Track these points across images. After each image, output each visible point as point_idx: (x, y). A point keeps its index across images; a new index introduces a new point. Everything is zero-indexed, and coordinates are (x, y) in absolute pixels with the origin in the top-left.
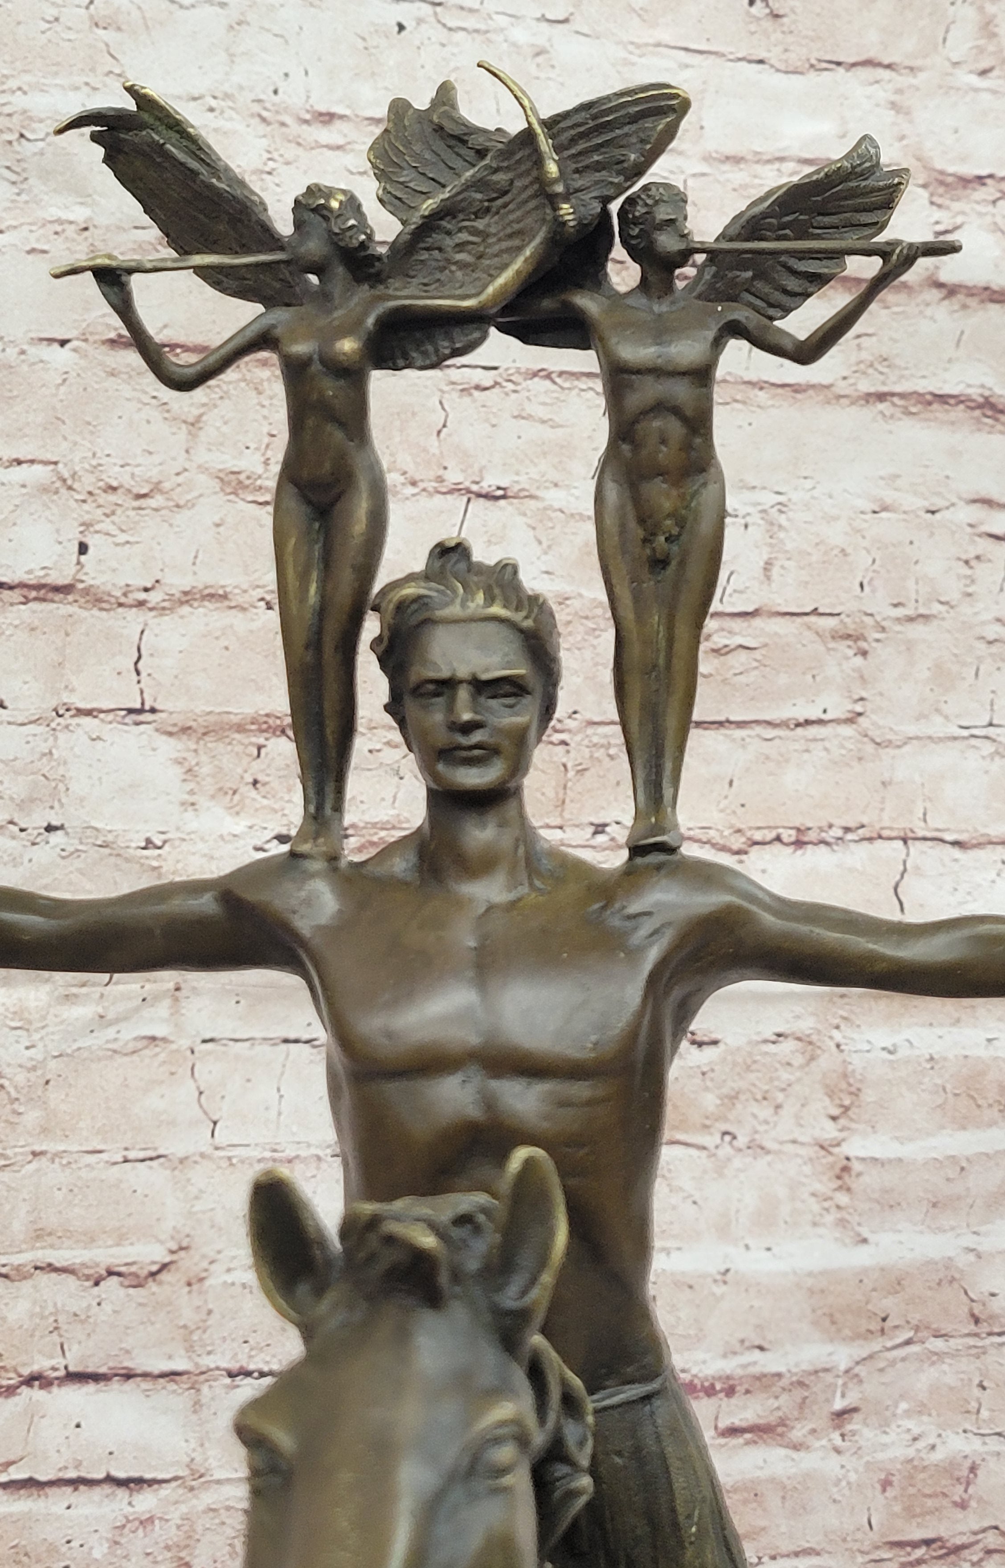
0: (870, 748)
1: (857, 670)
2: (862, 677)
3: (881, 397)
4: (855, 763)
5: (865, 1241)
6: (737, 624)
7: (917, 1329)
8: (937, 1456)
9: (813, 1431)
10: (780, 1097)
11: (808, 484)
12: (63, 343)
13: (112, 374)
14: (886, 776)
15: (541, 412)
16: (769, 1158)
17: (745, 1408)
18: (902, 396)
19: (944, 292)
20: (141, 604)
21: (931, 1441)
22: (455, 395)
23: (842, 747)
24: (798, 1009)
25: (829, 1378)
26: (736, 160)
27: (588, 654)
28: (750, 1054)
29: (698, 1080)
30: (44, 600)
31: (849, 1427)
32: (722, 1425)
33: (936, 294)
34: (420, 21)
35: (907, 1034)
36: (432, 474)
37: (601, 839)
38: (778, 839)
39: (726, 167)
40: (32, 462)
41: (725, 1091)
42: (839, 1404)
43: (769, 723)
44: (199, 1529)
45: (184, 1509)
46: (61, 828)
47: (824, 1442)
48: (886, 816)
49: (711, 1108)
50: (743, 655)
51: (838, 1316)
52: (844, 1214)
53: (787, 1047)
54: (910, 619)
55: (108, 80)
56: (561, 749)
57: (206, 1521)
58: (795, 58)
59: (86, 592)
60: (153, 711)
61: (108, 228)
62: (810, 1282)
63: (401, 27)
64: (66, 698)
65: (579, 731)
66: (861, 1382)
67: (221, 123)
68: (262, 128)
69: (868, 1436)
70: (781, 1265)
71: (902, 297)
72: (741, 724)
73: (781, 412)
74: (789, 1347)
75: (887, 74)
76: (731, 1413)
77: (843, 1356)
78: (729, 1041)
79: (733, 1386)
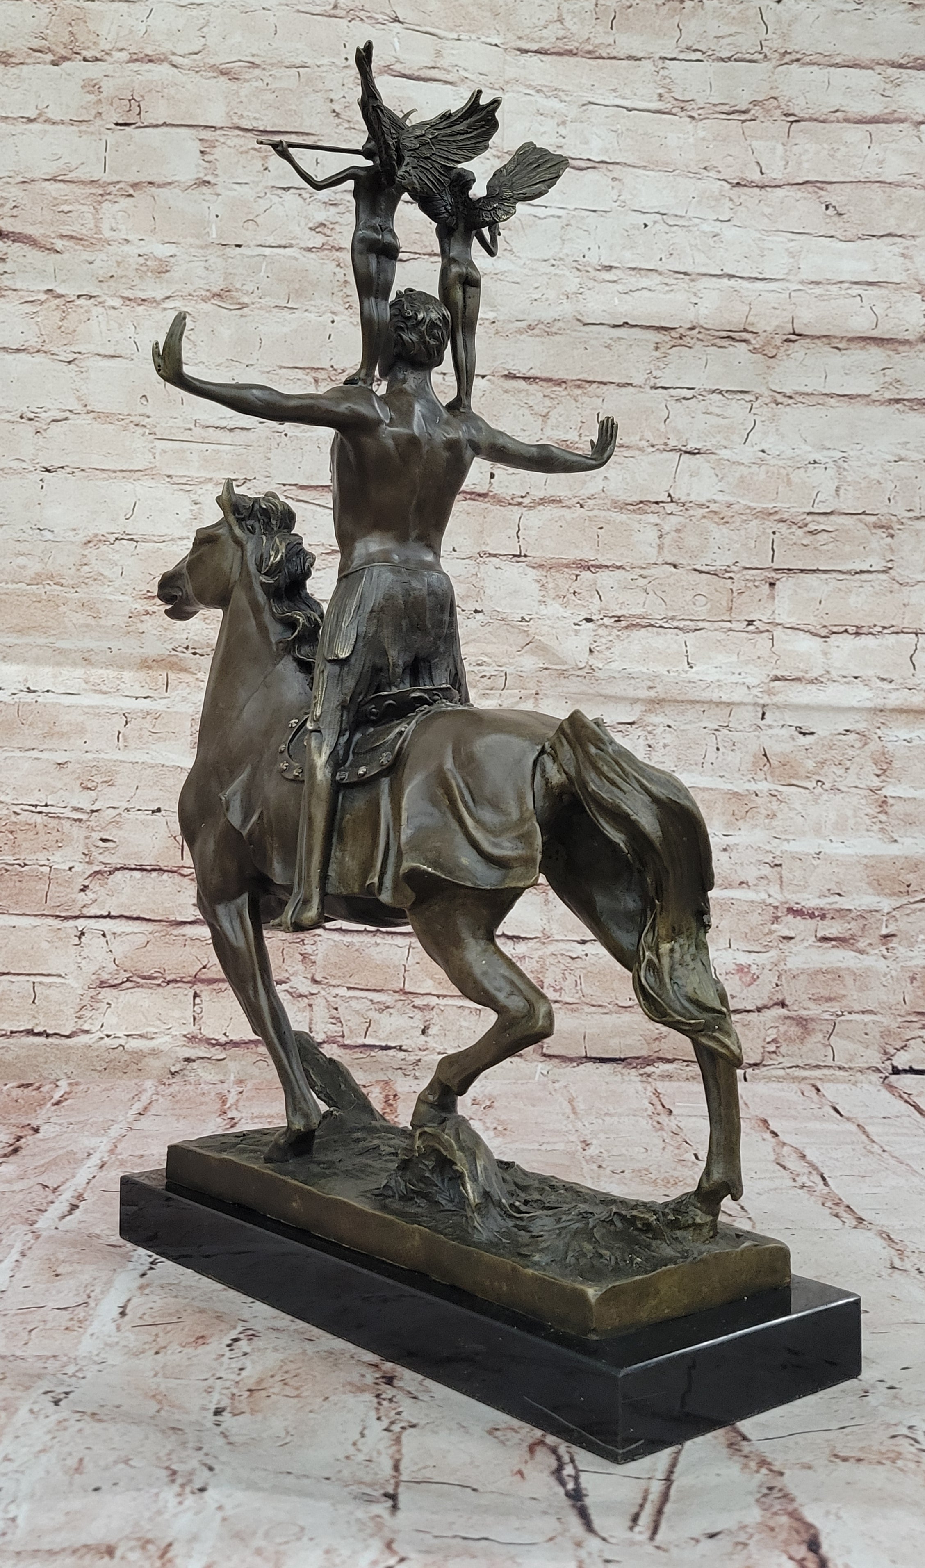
0: (897, 586)
1: (889, 545)
2: (891, 549)
3: (898, 401)
4: (888, 594)
5: (896, 841)
6: (821, 519)
9: (870, 944)
10: (848, 763)
11: (859, 447)
13: (506, 392)
14: (906, 601)
15: (718, 411)
16: (842, 795)
17: (831, 927)
18: (909, 400)
20: (520, 504)
22: (673, 402)
23: (881, 585)
24: (857, 718)
25: (878, 915)
26: (818, 283)
27: (743, 532)
28: (831, 740)
29: (803, 753)
30: (474, 500)
31: (891, 945)
32: (819, 935)
34: (655, 222)
35: (918, 733)
36: (662, 442)
37: (751, 628)
38: (846, 631)
39: (812, 286)
41: (818, 759)
42: (884, 931)
43: (840, 572)
45: (540, 953)
46: (481, 611)
47: (877, 951)
48: (906, 621)
49: (811, 768)
50: (825, 535)
51: (881, 881)
52: (883, 826)
53: (852, 737)
54: (917, 518)
55: (505, 253)
56: (730, 581)
57: (551, 960)
58: (849, 234)
59: (494, 497)
60: (525, 556)
61: (504, 321)
62: (866, 861)
63: (646, 226)
64: (484, 548)
65: (739, 572)
66: (897, 920)
67: (558, 271)
68: (578, 273)
69: (902, 951)
70: (850, 851)
71: (907, 348)
72: (825, 571)
73: (844, 409)
74: (855, 896)
75: (899, 240)
76: (823, 929)
77: (886, 904)
78: (820, 733)
79: (824, 914)
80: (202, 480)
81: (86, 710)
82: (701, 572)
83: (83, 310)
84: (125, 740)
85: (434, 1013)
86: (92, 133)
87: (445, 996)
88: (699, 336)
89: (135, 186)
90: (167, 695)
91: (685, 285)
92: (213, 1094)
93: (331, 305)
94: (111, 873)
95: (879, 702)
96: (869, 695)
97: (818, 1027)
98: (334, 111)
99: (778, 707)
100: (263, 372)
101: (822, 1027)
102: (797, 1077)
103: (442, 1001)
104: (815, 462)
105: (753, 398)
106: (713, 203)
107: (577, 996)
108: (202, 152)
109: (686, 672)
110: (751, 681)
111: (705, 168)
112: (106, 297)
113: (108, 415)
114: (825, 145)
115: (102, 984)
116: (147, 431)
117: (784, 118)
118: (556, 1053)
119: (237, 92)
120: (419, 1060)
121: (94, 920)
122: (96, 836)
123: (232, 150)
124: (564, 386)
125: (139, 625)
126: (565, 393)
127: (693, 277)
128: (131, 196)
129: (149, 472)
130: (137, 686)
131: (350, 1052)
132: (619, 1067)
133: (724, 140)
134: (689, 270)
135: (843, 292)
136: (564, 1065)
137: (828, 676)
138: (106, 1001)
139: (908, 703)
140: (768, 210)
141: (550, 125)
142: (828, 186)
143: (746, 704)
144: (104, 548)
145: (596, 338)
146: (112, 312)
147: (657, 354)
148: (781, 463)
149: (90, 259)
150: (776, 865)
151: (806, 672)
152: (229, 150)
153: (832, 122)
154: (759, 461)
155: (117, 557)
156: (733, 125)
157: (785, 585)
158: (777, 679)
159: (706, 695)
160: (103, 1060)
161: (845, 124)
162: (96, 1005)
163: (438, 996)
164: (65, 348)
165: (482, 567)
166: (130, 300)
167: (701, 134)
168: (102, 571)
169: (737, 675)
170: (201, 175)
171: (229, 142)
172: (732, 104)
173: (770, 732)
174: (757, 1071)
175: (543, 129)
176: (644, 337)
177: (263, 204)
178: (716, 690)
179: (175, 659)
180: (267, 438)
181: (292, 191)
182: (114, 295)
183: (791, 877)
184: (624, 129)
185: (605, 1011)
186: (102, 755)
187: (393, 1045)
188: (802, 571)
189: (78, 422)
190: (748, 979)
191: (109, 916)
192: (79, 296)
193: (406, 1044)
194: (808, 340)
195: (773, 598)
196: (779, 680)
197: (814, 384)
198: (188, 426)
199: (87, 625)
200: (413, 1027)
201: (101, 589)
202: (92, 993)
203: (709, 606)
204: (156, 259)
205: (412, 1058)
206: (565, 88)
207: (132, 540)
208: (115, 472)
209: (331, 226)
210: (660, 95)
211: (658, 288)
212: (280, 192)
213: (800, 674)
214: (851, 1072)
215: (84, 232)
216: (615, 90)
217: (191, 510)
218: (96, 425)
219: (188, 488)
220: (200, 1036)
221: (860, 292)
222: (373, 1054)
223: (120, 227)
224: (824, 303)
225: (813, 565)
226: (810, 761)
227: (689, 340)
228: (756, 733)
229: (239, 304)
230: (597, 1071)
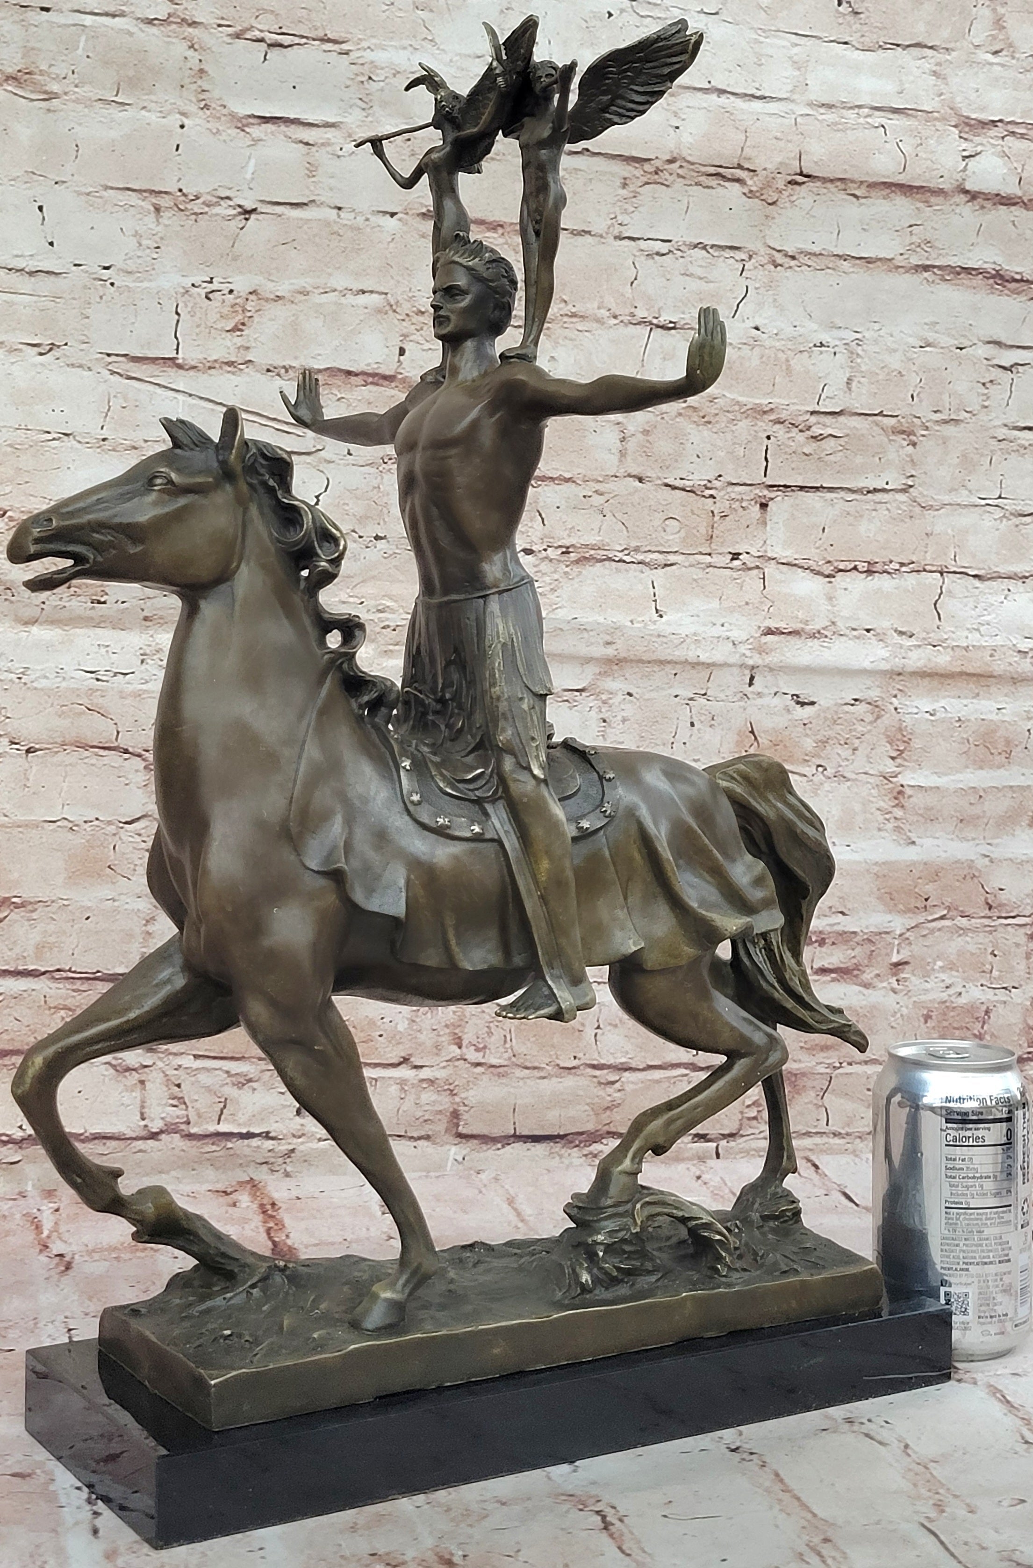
0: (918, 509)
1: (910, 456)
2: (912, 461)
3: (926, 268)
4: (907, 520)
5: (913, 843)
6: (828, 420)
7: (949, 908)
8: (962, 1001)
9: (878, 975)
10: (857, 742)
11: (877, 327)
12: (393, 215)
14: (929, 530)
15: (699, 272)
16: (849, 784)
17: (832, 955)
18: (939, 267)
19: (969, 196)
21: (959, 989)
22: (643, 258)
23: (900, 508)
24: (869, 683)
25: (888, 938)
26: (830, 106)
27: (729, 436)
28: (836, 712)
29: (800, 729)
30: (377, 384)
31: (902, 975)
32: (820, 966)
33: (963, 198)
34: (622, 11)
35: (943, 703)
36: (627, 312)
37: (736, 563)
38: (855, 568)
39: (822, 110)
40: (372, 292)
41: (819, 737)
42: (895, 959)
43: (849, 490)
44: (468, 1014)
46: (385, 538)
47: (885, 984)
48: (928, 556)
49: (810, 749)
50: (832, 442)
51: (895, 894)
52: (899, 823)
53: (861, 708)
54: (946, 422)
56: (711, 500)
58: (869, 41)
59: (404, 380)
62: (876, 869)
63: (610, 15)
65: (722, 489)
66: (910, 944)
69: (915, 981)
70: (856, 857)
71: (940, 199)
72: (831, 489)
73: (859, 276)
74: (861, 913)
75: (930, 52)
76: (822, 958)
77: (898, 923)
78: (822, 703)
79: (823, 939)
82: (674, 488)
88: (680, 171)
92: (18, 1216)
93: (179, 102)
95: (897, 663)
96: (884, 653)
97: (810, 1084)
99: (771, 670)
100: (79, 194)
101: (815, 1083)
105: (744, 256)
107: (506, 1055)
109: (655, 622)
110: (736, 634)
118: (475, 1132)
120: (293, 1151)
124: (500, 231)
126: (501, 241)
131: (199, 1144)
132: (557, 1147)
135: (862, 120)
136: (485, 1147)
137: (832, 628)
139: (933, 665)
143: (730, 666)
147: (624, 192)
148: (777, 344)
151: (806, 623)
154: (752, 342)
157: (780, 505)
158: (769, 632)
159: (679, 654)
165: (386, 477)
169: (718, 626)
173: (759, 701)
174: (732, 1144)
176: (607, 169)
178: (693, 647)
180: (85, 287)
185: (542, 1074)
187: (257, 1132)
188: (802, 488)
193: (274, 1128)
194: (819, 184)
195: (765, 523)
196: (773, 633)
197: (824, 242)
200: (284, 1106)
203: (683, 532)
205: (284, 1147)
213: (798, 626)
214: (848, 1139)
221: (884, 121)
222: (229, 1145)
224: (839, 134)
225: (816, 481)
226: (809, 740)
227: (667, 175)
228: (742, 704)
229: (46, 92)
230: (529, 1153)
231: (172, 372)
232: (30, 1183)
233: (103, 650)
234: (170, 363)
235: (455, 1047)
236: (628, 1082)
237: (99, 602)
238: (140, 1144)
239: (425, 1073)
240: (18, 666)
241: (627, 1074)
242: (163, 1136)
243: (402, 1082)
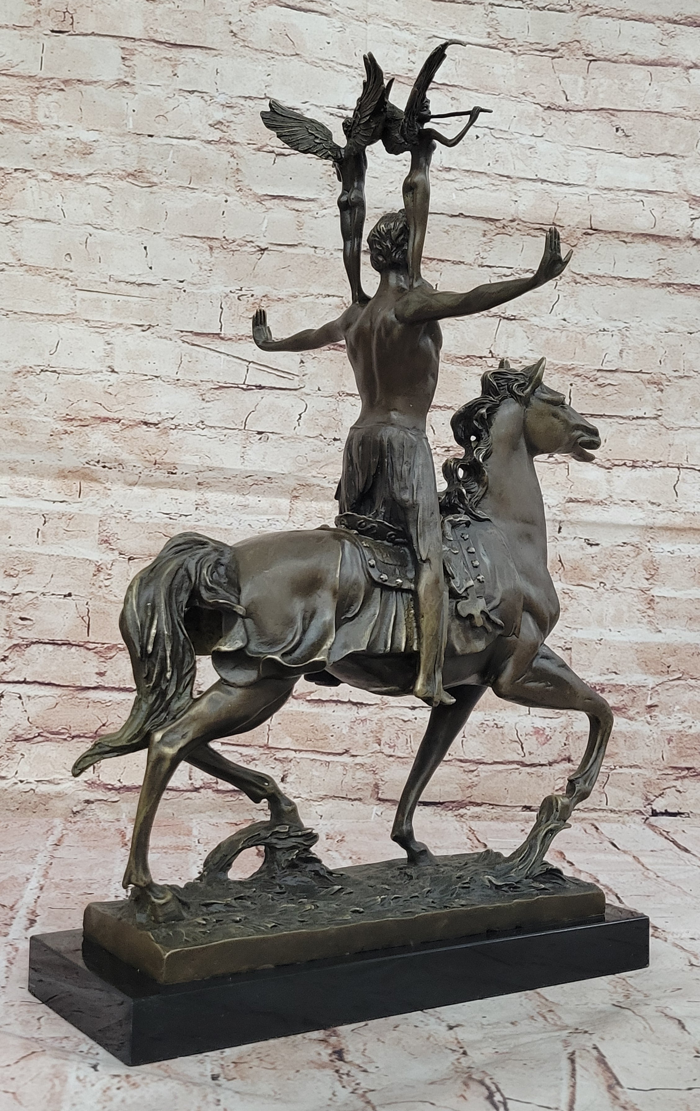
0: (664, 430)
1: (659, 397)
2: (661, 400)
3: (669, 285)
4: (658, 436)
5: (660, 631)
6: (608, 375)
7: (683, 673)
8: (692, 731)
9: (638, 713)
10: (625, 569)
11: (638, 319)
14: (671, 442)
16: (620, 594)
18: (677, 285)
19: (695, 242)
21: (690, 724)
23: (652, 429)
24: (633, 533)
25: (644, 690)
26: (610, 190)
28: (612, 550)
29: (590, 560)
31: (654, 714)
33: (691, 243)
34: (485, 135)
35: (679, 546)
37: (551, 459)
38: (625, 464)
39: (605, 192)
40: (334, 296)
41: (601, 565)
42: (649, 703)
43: (621, 417)
44: (385, 725)
45: (378, 716)
46: (339, 440)
47: (643, 718)
48: (670, 458)
49: (596, 572)
50: (611, 388)
51: (648, 662)
52: (650, 619)
53: (628, 548)
54: (681, 377)
57: (387, 722)
58: (634, 153)
62: (636, 646)
63: (477, 137)
64: (343, 389)
66: (659, 694)
69: (662, 718)
70: (624, 639)
71: (677, 244)
72: (610, 417)
73: (628, 289)
74: (627, 674)
75: (672, 158)
77: (651, 681)
78: (603, 544)
79: (603, 689)
80: (114, 324)
81: (11, 511)
83: (19, 182)
84: (43, 536)
85: (291, 764)
86: (31, 37)
87: (301, 751)
88: (518, 227)
89: (66, 82)
90: (79, 500)
91: (508, 186)
92: (113, 830)
93: (225, 187)
94: (27, 646)
95: (650, 521)
96: (642, 515)
98: (232, 32)
99: (572, 523)
100: (167, 239)
102: (578, 818)
103: (298, 755)
104: (604, 330)
106: (529, 122)
107: (407, 751)
108: (123, 58)
110: (551, 501)
111: (523, 94)
112: (38, 172)
113: (37, 268)
114: (616, 81)
115: (18, 739)
116: (70, 283)
117: (585, 57)
118: (388, 798)
119: (153, 11)
121: (11, 685)
122: (16, 615)
123: (148, 58)
125: (59, 442)
127: (514, 180)
128: (62, 90)
129: (71, 317)
130: (55, 492)
131: (223, 796)
132: (438, 810)
133: (538, 72)
134: (511, 174)
135: (629, 198)
137: (610, 499)
138: (20, 752)
139: (672, 523)
140: (571, 130)
141: (403, 52)
142: (618, 113)
144: (31, 378)
145: (437, 225)
146: (43, 184)
147: (484, 239)
148: (578, 330)
149: (26, 140)
150: (567, 649)
151: (594, 496)
152: (145, 58)
153: (622, 62)
154: (561, 328)
155: (42, 385)
156: (545, 60)
158: (571, 501)
160: (17, 802)
161: (631, 65)
162: (12, 756)
163: (295, 751)
164: (3, 212)
165: (341, 404)
166: (59, 175)
167: (521, 66)
168: (29, 396)
170: (122, 77)
171: (145, 52)
172: (545, 43)
173: (565, 543)
175: (397, 56)
176: (475, 225)
177: (172, 103)
179: (87, 471)
180: (169, 292)
181: (196, 94)
182: (45, 170)
183: (578, 658)
184: (461, 59)
186: (24, 549)
188: (592, 415)
189: (12, 273)
190: (542, 739)
191: (25, 682)
192: (16, 170)
194: (602, 234)
196: (573, 501)
197: (606, 269)
198: (104, 280)
199: (15, 441)
201: (27, 411)
202: (9, 745)
204: (82, 142)
206: (415, 23)
207: (55, 371)
208: (42, 315)
209: (227, 124)
210: (489, 33)
211: (487, 187)
212: (186, 94)
213: (589, 498)
214: (620, 814)
215: (22, 117)
216: (453, 27)
217: (105, 349)
218: (27, 276)
219: (104, 331)
220: (98, 782)
221: (643, 198)
222: (241, 798)
223: (52, 115)
224: (615, 206)
225: (601, 411)
226: (595, 567)
227: (510, 230)
228: (554, 543)
229: (150, 183)
230: (421, 812)
231: (218, 341)
232: (124, 814)
233: (174, 501)
234: (216, 336)
235: (377, 745)
236: (482, 771)
237: (172, 473)
238: (188, 795)
239: (358, 760)
240: (124, 510)
241: (481, 766)
242: (202, 790)
243: (344, 765)
